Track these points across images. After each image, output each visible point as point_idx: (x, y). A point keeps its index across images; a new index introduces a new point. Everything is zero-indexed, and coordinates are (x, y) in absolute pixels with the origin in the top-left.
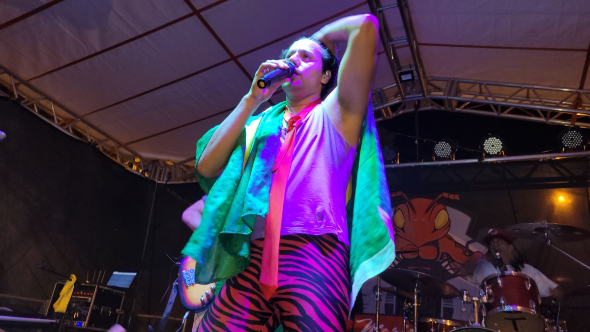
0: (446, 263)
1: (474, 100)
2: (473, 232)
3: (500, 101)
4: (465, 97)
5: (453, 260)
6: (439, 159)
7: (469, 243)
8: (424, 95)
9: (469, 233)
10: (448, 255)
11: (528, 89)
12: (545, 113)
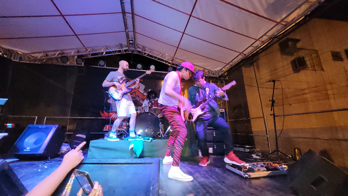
0: (137, 98)
1: (149, 54)
2: (145, 90)
3: (155, 56)
4: (146, 52)
5: (139, 97)
6: (138, 69)
7: (144, 93)
8: (135, 49)
9: (144, 90)
10: (138, 96)
11: (163, 54)
12: (165, 61)
